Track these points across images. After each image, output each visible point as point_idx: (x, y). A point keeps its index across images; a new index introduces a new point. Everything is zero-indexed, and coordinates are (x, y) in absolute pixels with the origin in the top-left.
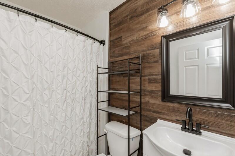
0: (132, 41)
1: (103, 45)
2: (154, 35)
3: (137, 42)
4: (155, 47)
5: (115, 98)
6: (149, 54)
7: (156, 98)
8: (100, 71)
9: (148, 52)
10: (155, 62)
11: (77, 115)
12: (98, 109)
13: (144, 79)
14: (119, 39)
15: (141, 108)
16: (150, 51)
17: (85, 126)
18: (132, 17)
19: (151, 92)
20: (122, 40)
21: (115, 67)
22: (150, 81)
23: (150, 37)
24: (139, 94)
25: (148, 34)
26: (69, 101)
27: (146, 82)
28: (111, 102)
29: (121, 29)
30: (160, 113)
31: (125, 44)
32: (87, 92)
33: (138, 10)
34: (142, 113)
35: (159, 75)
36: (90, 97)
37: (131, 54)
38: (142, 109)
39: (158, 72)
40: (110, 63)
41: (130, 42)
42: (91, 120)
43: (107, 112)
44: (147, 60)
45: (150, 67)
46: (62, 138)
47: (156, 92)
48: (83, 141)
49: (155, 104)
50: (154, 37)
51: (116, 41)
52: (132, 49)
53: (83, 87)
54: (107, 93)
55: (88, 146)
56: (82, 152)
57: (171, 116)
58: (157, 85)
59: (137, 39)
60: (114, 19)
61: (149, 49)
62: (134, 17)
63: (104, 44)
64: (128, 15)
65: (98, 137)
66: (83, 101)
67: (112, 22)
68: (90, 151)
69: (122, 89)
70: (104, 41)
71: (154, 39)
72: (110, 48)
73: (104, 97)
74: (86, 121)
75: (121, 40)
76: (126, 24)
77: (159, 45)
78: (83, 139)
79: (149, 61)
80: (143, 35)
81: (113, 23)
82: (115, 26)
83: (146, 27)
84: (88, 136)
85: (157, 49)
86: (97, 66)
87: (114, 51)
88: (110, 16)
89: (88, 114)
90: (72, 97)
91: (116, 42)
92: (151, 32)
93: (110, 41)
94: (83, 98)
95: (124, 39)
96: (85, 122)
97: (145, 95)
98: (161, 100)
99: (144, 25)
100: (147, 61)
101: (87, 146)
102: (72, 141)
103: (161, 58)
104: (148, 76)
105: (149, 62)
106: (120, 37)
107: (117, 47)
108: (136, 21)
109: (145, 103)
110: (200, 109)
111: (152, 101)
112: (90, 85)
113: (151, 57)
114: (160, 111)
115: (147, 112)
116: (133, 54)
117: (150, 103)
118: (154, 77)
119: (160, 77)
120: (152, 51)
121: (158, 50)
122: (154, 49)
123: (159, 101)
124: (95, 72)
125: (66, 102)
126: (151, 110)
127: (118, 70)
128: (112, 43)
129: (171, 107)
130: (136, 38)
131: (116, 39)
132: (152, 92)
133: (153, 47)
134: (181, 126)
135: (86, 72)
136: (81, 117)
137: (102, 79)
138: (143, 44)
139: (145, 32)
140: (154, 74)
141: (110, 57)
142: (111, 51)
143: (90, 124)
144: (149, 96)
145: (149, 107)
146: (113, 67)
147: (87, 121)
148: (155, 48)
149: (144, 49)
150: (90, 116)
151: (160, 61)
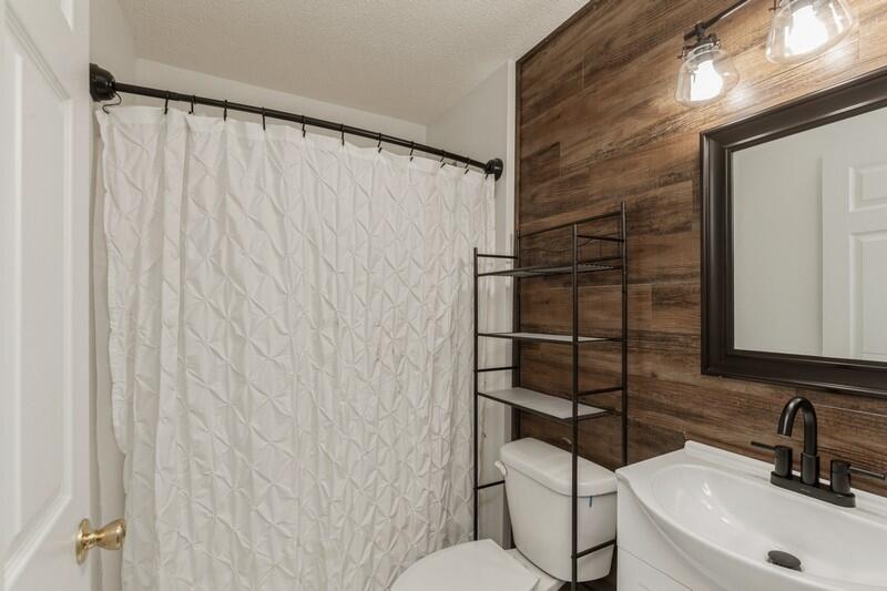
0: (597, 156)
1: (497, 178)
2: (675, 131)
3: (612, 159)
4: (680, 175)
5: (537, 361)
6: (655, 198)
7: (681, 362)
8: (486, 265)
9: (652, 193)
10: (677, 229)
11: (412, 407)
12: (476, 394)
13: (639, 293)
14: (549, 154)
15: (625, 397)
16: (662, 190)
17: (437, 446)
18: (595, 72)
19: (663, 340)
20: (562, 154)
21: (539, 249)
22: (662, 300)
23: (661, 139)
24: (619, 345)
25: (651, 128)
26: (389, 361)
27: (644, 303)
28: (522, 373)
29: (559, 117)
30: (700, 418)
31: (569, 169)
32: (441, 335)
33: (616, 42)
34: (629, 417)
35: (692, 276)
36: (452, 353)
37: (592, 202)
38: (630, 401)
39: (692, 267)
40: (519, 237)
41: (589, 159)
42: (454, 429)
43: (510, 407)
44: (648, 222)
45: (661, 249)
46: (370, 471)
47: (681, 339)
48: (431, 492)
49: (677, 383)
50: (673, 137)
51: (540, 159)
52: (597, 185)
53: (428, 320)
54: (511, 340)
55: (445, 513)
56: (425, 526)
57: (738, 430)
58: (684, 313)
59: (614, 147)
60: (533, 81)
61: (657, 181)
62: (603, 68)
63: (498, 175)
64: (581, 64)
65: (476, 488)
66: (430, 366)
67: (524, 95)
68: (452, 529)
69: (561, 327)
70: (499, 163)
71: (674, 142)
72: (520, 186)
73: (497, 352)
74: (440, 430)
75: (558, 156)
76: (572, 98)
77: (692, 166)
78: (429, 485)
79: (656, 226)
80: (634, 132)
81: (529, 99)
82: (538, 107)
83: (646, 103)
84: (444, 478)
85: (687, 179)
86: (475, 250)
87: (534, 196)
88: (522, 71)
89: (445, 406)
90: (396, 350)
91: (541, 164)
92: (662, 119)
93: (521, 162)
94: (429, 352)
95: (566, 152)
96: (437, 430)
97: (641, 351)
98: (698, 370)
99: (637, 97)
100: (647, 226)
101: (443, 509)
102: (396, 485)
103: (698, 214)
104: (653, 280)
105: (658, 230)
106: (554, 145)
107: (544, 181)
108: (609, 86)
109: (640, 379)
110: (858, 408)
111: (667, 373)
112: (452, 314)
113: (664, 212)
114: (696, 410)
115: (649, 413)
116: (600, 203)
117: (660, 378)
118: (675, 283)
119: (696, 283)
120: (670, 188)
121: (690, 183)
122: (676, 181)
123: (691, 375)
124: (466, 269)
125: (379, 363)
126: (662, 404)
127: (546, 262)
128: (526, 168)
129: (739, 395)
130: (610, 145)
131: (540, 153)
132: (665, 338)
133: (670, 176)
134: (772, 468)
135: (440, 272)
136: (423, 413)
137: (492, 292)
138: (635, 165)
139: (640, 122)
140: (674, 272)
141: (521, 215)
142: (524, 195)
143: (452, 443)
144: (657, 354)
145: (655, 394)
146: (530, 251)
147: (443, 430)
148: (680, 178)
149: (638, 182)
150: (452, 414)
151: (696, 226)
